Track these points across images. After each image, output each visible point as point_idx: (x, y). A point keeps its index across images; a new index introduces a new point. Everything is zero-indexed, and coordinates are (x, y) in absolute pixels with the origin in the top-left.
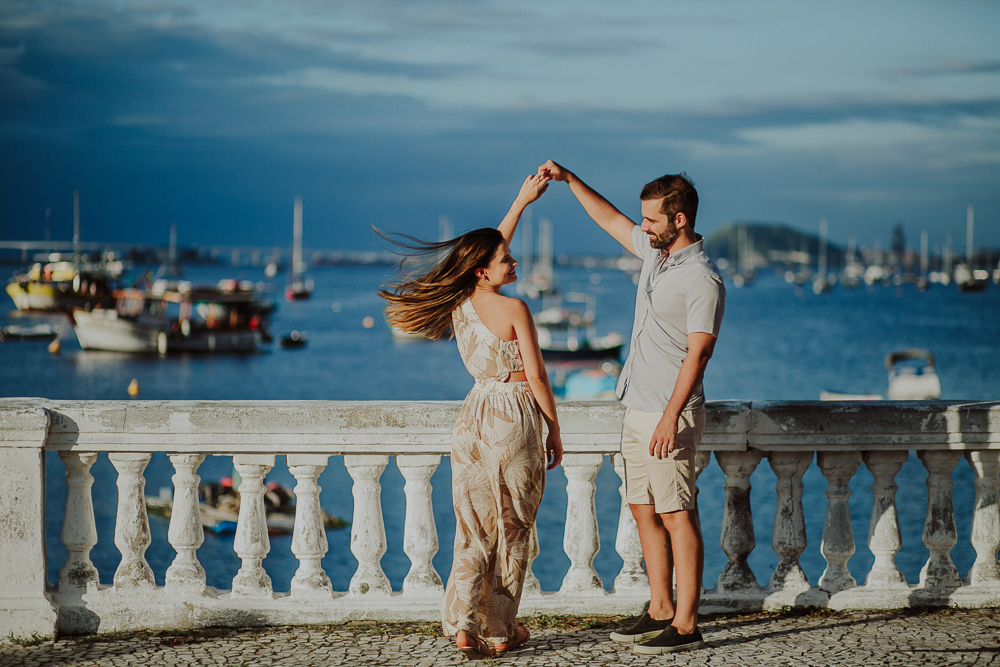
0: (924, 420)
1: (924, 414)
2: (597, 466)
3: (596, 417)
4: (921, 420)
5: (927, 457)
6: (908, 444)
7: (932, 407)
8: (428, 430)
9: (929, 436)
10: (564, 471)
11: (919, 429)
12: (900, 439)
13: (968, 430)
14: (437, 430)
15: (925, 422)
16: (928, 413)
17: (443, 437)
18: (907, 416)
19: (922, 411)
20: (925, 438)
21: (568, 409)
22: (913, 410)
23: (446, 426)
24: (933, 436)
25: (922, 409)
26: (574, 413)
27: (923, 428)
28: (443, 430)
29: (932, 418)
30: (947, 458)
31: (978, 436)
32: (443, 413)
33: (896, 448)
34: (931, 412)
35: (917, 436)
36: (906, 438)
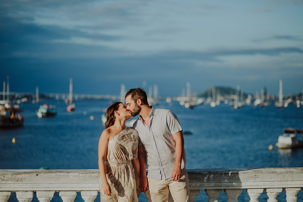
0: (205, 177)
1: (205, 175)
2: (74, 196)
3: (72, 177)
4: (204, 177)
5: (208, 192)
6: (199, 187)
7: (208, 172)
8: (4, 182)
9: (208, 184)
10: (61, 198)
11: (203, 181)
12: (195, 185)
13: (223, 181)
14: (8, 182)
15: (206, 178)
16: (207, 175)
17: (10, 185)
18: (198, 176)
19: (204, 174)
20: (206, 184)
21: (60, 174)
22: (201, 173)
23: (11, 180)
24: (209, 184)
25: (205, 173)
26: (63, 175)
27: (205, 181)
28: (10, 182)
29: (209, 177)
30: (216, 192)
31: (228, 184)
32: (10, 175)
33: (194, 189)
34: (208, 174)
35: (202, 184)
36: (198, 184)
